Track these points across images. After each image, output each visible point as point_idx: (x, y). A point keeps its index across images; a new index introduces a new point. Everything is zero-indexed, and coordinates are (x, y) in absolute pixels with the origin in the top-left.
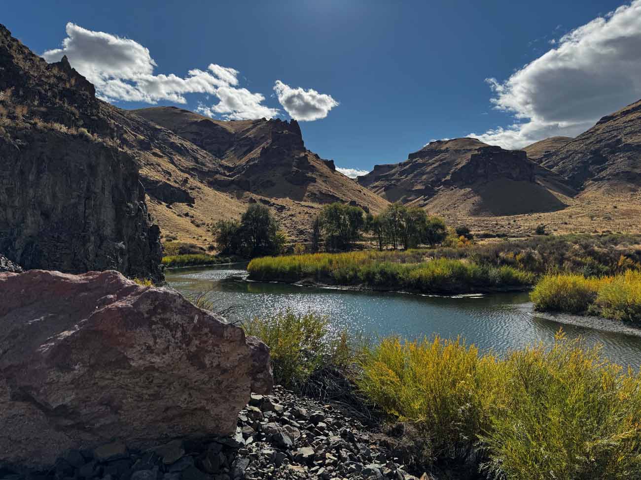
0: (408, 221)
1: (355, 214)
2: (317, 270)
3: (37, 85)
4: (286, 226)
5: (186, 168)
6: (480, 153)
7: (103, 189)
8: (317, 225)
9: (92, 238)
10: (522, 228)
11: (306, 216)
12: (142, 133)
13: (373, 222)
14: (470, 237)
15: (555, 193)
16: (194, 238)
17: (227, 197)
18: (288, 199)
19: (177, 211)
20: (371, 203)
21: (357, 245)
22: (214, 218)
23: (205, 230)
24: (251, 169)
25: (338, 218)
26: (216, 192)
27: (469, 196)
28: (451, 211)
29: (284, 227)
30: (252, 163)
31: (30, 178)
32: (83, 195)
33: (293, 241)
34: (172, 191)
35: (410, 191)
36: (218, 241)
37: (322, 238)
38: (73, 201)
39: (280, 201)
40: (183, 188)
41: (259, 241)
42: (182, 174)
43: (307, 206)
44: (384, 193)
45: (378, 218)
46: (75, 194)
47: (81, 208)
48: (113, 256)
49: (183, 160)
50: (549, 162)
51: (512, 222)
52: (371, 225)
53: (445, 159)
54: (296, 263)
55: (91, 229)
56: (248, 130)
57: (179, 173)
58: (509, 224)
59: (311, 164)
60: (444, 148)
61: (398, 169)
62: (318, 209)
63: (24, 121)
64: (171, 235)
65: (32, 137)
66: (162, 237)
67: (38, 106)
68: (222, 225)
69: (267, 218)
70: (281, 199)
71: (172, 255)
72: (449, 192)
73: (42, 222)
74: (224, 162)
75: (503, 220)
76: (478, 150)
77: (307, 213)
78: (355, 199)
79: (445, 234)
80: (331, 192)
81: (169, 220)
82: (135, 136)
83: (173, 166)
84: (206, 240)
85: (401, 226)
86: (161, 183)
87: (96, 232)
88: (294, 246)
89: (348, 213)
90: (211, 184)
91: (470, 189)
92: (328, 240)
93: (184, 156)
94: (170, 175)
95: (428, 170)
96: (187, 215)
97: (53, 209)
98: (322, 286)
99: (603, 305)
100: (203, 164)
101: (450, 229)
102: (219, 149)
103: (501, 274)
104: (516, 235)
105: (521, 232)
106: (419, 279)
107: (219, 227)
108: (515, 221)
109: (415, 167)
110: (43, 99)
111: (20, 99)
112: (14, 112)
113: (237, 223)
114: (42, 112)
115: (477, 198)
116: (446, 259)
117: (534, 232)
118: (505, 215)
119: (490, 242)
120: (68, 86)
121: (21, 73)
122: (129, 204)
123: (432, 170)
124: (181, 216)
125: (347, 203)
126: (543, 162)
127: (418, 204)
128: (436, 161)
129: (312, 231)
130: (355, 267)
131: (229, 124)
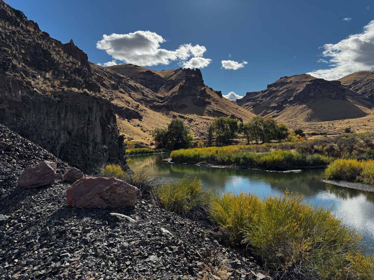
0: (265, 126)
1: (233, 123)
2: (208, 157)
3: (63, 68)
4: (193, 131)
5: (138, 99)
6: (311, 83)
7: (96, 119)
8: (211, 130)
9: (91, 144)
10: (337, 129)
12: (113, 80)
13: (243, 127)
14: (303, 135)
15: (359, 106)
16: (143, 138)
17: (160, 115)
18: (195, 115)
19: (134, 124)
20: (244, 115)
21: (234, 141)
22: (153, 127)
23: (149, 134)
24: (174, 98)
25: (223, 126)
26: (154, 112)
27: (304, 110)
28: (294, 119)
29: (192, 131)
30: (174, 95)
31: (62, 116)
32: (86, 123)
33: (198, 139)
34: (130, 112)
35: (268, 107)
36: (155, 140)
37: (214, 137)
38: (82, 126)
39: (190, 116)
40: (136, 111)
41: (178, 140)
42: (136, 102)
43: (205, 119)
44: (252, 109)
45: (246, 125)
46: (83, 122)
47: (86, 129)
48: (101, 153)
49: (136, 95)
50: (356, 87)
51: (331, 125)
52: (242, 129)
53: (290, 87)
54: (197, 153)
55: (91, 139)
56: (172, 76)
57: (134, 102)
58: (329, 126)
59: (208, 94)
60: (289, 81)
61: (261, 94)
62: (212, 120)
63: (58, 88)
64: (130, 137)
65: (62, 96)
66: (125, 138)
67: (64, 79)
68: (157, 131)
69: (183, 127)
71: (131, 148)
72: (292, 108)
73: (68, 137)
74: (159, 95)
75: (325, 124)
76: (310, 81)
77: (206, 123)
78: (234, 113)
79: (288, 134)
80: (219, 110)
81: (129, 129)
82: (110, 82)
83: (131, 98)
84: (149, 139)
85: (260, 130)
86: (124, 108)
87: (93, 140)
88: (198, 142)
89: (228, 123)
90: (151, 108)
91: (305, 105)
92: (217, 138)
93: (137, 92)
94: (129, 104)
95: (279, 94)
96: (138, 126)
97: (73, 130)
98: (211, 166)
99: (365, 176)
100: (147, 96)
101: (291, 130)
102: (156, 87)
103: (313, 158)
104: (332, 133)
105: (336, 132)
106: (265, 161)
107: (156, 132)
108: (333, 125)
109: (271, 93)
110: (66, 75)
111: (56, 76)
112: (54, 84)
113: (166, 130)
114: (66, 82)
115: (309, 111)
116: (282, 150)
117: (344, 131)
118: (327, 120)
119: (315, 138)
120: (77, 66)
121: (55, 62)
122: (109, 126)
123: (282, 94)
124: (135, 126)
125: (229, 116)
126: (352, 87)
127: (272, 115)
128: (284, 89)
129: (208, 133)
130: (230, 155)
131: (161, 72)
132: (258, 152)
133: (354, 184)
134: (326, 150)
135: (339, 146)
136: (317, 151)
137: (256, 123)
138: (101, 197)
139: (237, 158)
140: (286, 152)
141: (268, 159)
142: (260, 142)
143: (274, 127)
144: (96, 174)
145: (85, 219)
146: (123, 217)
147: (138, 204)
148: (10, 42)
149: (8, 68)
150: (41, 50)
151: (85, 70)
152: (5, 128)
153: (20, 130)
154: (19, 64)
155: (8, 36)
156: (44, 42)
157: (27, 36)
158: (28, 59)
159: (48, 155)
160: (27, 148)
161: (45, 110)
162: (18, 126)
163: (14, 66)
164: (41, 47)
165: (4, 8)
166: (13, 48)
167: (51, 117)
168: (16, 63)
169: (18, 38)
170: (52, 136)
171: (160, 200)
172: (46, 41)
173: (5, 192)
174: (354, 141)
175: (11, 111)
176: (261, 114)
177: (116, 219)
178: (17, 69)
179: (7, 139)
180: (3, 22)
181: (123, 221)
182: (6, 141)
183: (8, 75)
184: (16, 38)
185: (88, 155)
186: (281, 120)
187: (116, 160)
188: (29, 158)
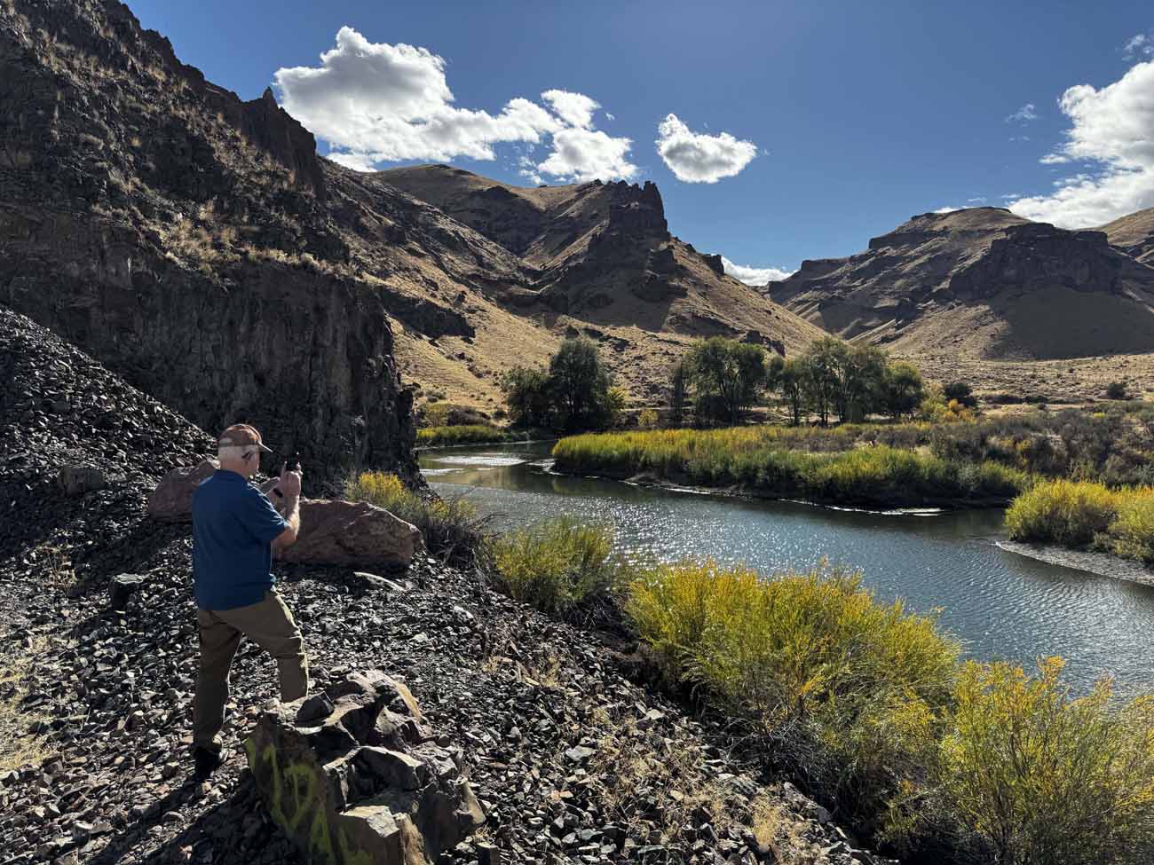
0: (850, 371)
1: (748, 357)
2: (664, 458)
3: (247, 190)
4: (628, 378)
5: (463, 275)
6: (1009, 237)
7: (335, 340)
8: (680, 377)
9: (320, 411)
10: (1083, 384)
11: (665, 359)
12: (390, 215)
13: (782, 372)
14: (970, 402)
16: (473, 396)
17: (529, 325)
18: (634, 327)
19: (447, 350)
20: (790, 333)
21: (752, 413)
22: (505, 362)
23: (491, 382)
24: (573, 274)
25: (719, 365)
26: (511, 316)
27: (984, 322)
28: (950, 349)
29: (624, 380)
30: (572, 264)
31: (241, 330)
32: (308, 351)
33: (639, 404)
34: (438, 315)
35: (871, 309)
36: (509, 402)
37: (690, 400)
38: (295, 359)
39: (621, 332)
40: (457, 311)
41: (578, 405)
42: (455, 285)
43: (668, 342)
44: (818, 314)
45: (793, 365)
46: (299, 348)
47: (305, 369)
48: (348, 437)
49: (457, 262)
51: (1065, 373)
52: (779, 378)
53: (939, 249)
54: (630, 447)
55: (319, 399)
56: (568, 204)
57: (451, 283)
58: (1059, 376)
59: (679, 263)
60: (938, 227)
61: (848, 267)
62: (688, 344)
63: (232, 250)
64: (436, 391)
65: (244, 273)
66: (421, 395)
67: (247, 224)
68: (517, 376)
69: (594, 365)
70: (623, 328)
71: (436, 425)
72: (946, 313)
73: (256, 390)
74: (526, 262)
75: (1048, 369)
76: (1007, 231)
77: (667, 353)
78: (758, 326)
79: (921, 397)
80: (712, 314)
81: (434, 365)
82: (380, 220)
83: (441, 272)
84: (491, 400)
85: (836, 381)
86: (421, 303)
87: (326, 401)
88: (638, 413)
89: (737, 357)
90: (502, 303)
91: (987, 308)
92: (699, 404)
93: (460, 253)
94: (437, 289)
95: (907, 270)
96: (462, 357)
97: (270, 371)
98: (669, 487)
99: (1122, 534)
100: (491, 267)
101: (933, 386)
102: (519, 238)
103: (980, 475)
104: (1065, 399)
105: (1078, 394)
106: (831, 480)
107: (512, 378)
108: (1071, 371)
109: (880, 263)
110: (254, 211)
111: (226, 215)
112: (219, 238)
113: (544, 371)
114: (254, 233)
115: (1000, 325)
116: (887, 447)
117: (1103, 392)
118: (1055, 358)
119: (1010, 412)
120: (285, 185)
121: (225, 173)
122: (370, 360)
123: (912, 269)
124: (452, 359)
125: (742, 336)
126: (1141, 253)
127: (881, 336)
128: (923, 253)
129: (672, 386)
130: (728, 456)
131: (536, 192)
132: (815, 449)
133: (1085, 557)
134: (1022, 453)
135: (1068, 442)
136: (995, 454)
137: (822, 360)
138: (338, 543)
139: (747, 468)
140: (901, 453)
141: (840, 472)
142: (831, 420)
143: (878, 374)
144: (331, 496)
145: (304, 583)
146: (379, 581)
147: (417, 564)
148: (102, 115)
149: (98, 194)
150: (184, 139)
151: (306, 197)
152: (94, 365)
153: (129, 368)
154: (127, 180)
155: (96, 97)
156: (193, 113)
157: (146, 96)
158: (151, 165)
159: (204, 441)
160: (152, 421)
161: (195, 313)
162: (124, 358)
163: (114, 189)
164: (184, 130)
165: (85, 16)
166: (111, 135)
167: (209, 332)
168: (117, 180)
169: (121, 102)
170: (213, 387)
171: (498, 572)
172: (200, 109)
173: (118, 528)
174: (1115, 426)
175: (106, 316)
176: (845, 330)
177: (366, 583)
178: (120, 198)
179: (103, 397)
180: (82, 57)
181: (379, 587)
182: (99, 400)
183: (98, 214)
184: (117, 103)
185: (312, 443)
186: (910, 352)
187: (389, 460)
188: (157, 448)
